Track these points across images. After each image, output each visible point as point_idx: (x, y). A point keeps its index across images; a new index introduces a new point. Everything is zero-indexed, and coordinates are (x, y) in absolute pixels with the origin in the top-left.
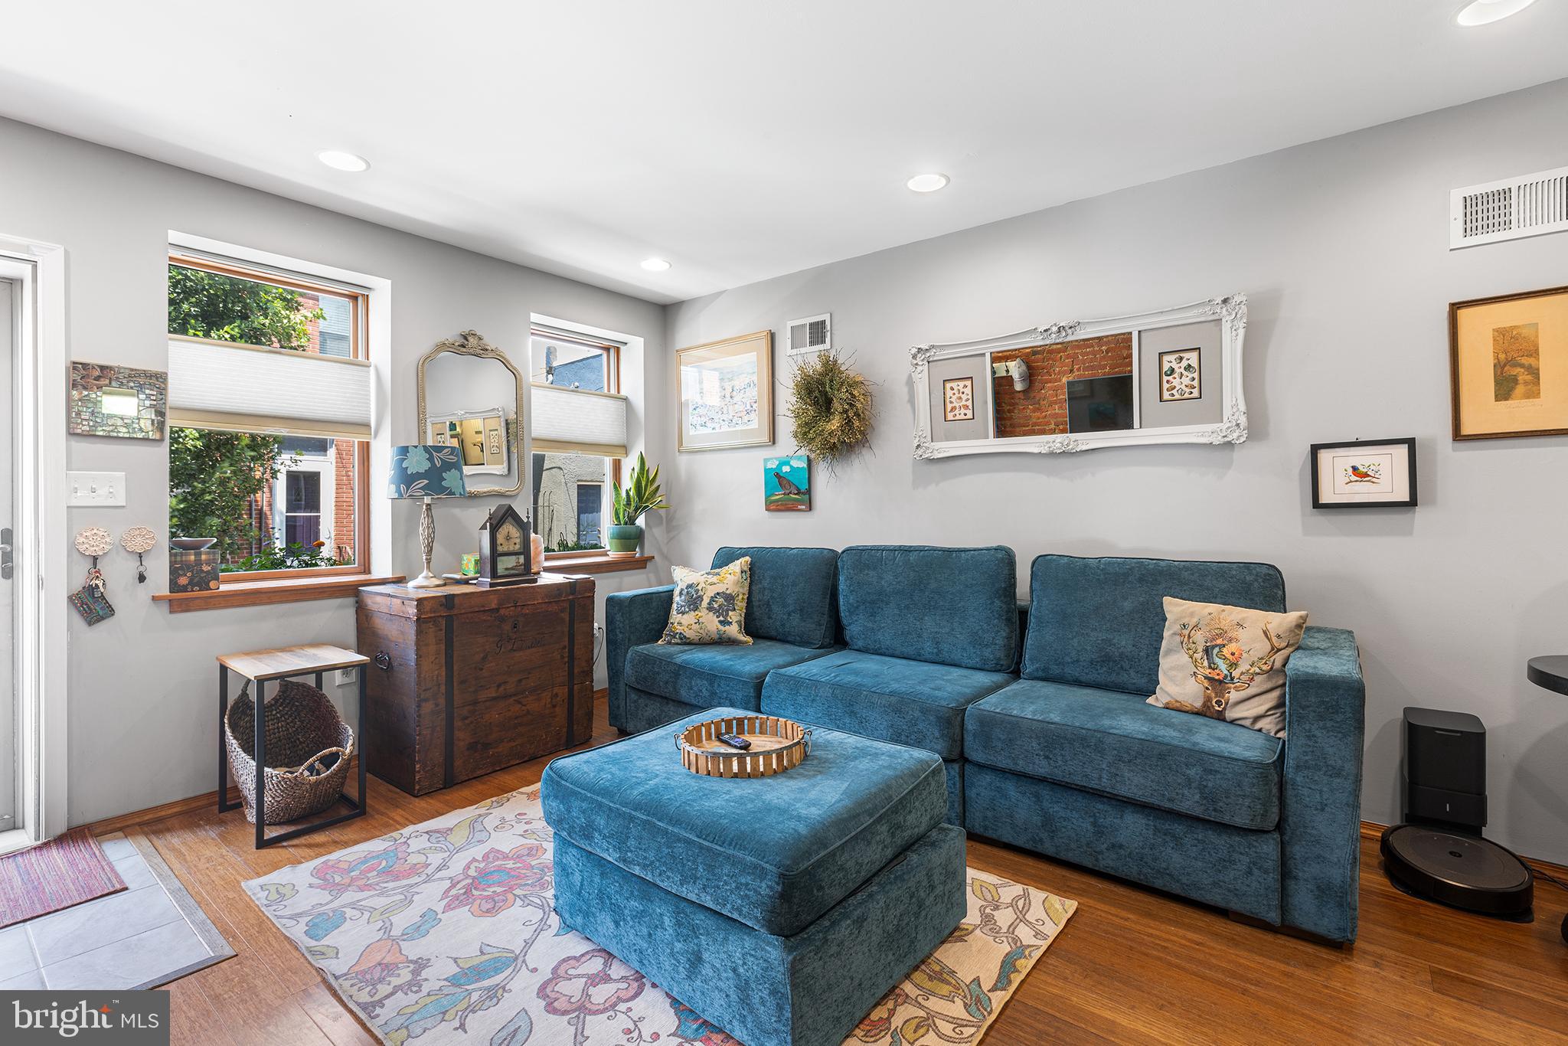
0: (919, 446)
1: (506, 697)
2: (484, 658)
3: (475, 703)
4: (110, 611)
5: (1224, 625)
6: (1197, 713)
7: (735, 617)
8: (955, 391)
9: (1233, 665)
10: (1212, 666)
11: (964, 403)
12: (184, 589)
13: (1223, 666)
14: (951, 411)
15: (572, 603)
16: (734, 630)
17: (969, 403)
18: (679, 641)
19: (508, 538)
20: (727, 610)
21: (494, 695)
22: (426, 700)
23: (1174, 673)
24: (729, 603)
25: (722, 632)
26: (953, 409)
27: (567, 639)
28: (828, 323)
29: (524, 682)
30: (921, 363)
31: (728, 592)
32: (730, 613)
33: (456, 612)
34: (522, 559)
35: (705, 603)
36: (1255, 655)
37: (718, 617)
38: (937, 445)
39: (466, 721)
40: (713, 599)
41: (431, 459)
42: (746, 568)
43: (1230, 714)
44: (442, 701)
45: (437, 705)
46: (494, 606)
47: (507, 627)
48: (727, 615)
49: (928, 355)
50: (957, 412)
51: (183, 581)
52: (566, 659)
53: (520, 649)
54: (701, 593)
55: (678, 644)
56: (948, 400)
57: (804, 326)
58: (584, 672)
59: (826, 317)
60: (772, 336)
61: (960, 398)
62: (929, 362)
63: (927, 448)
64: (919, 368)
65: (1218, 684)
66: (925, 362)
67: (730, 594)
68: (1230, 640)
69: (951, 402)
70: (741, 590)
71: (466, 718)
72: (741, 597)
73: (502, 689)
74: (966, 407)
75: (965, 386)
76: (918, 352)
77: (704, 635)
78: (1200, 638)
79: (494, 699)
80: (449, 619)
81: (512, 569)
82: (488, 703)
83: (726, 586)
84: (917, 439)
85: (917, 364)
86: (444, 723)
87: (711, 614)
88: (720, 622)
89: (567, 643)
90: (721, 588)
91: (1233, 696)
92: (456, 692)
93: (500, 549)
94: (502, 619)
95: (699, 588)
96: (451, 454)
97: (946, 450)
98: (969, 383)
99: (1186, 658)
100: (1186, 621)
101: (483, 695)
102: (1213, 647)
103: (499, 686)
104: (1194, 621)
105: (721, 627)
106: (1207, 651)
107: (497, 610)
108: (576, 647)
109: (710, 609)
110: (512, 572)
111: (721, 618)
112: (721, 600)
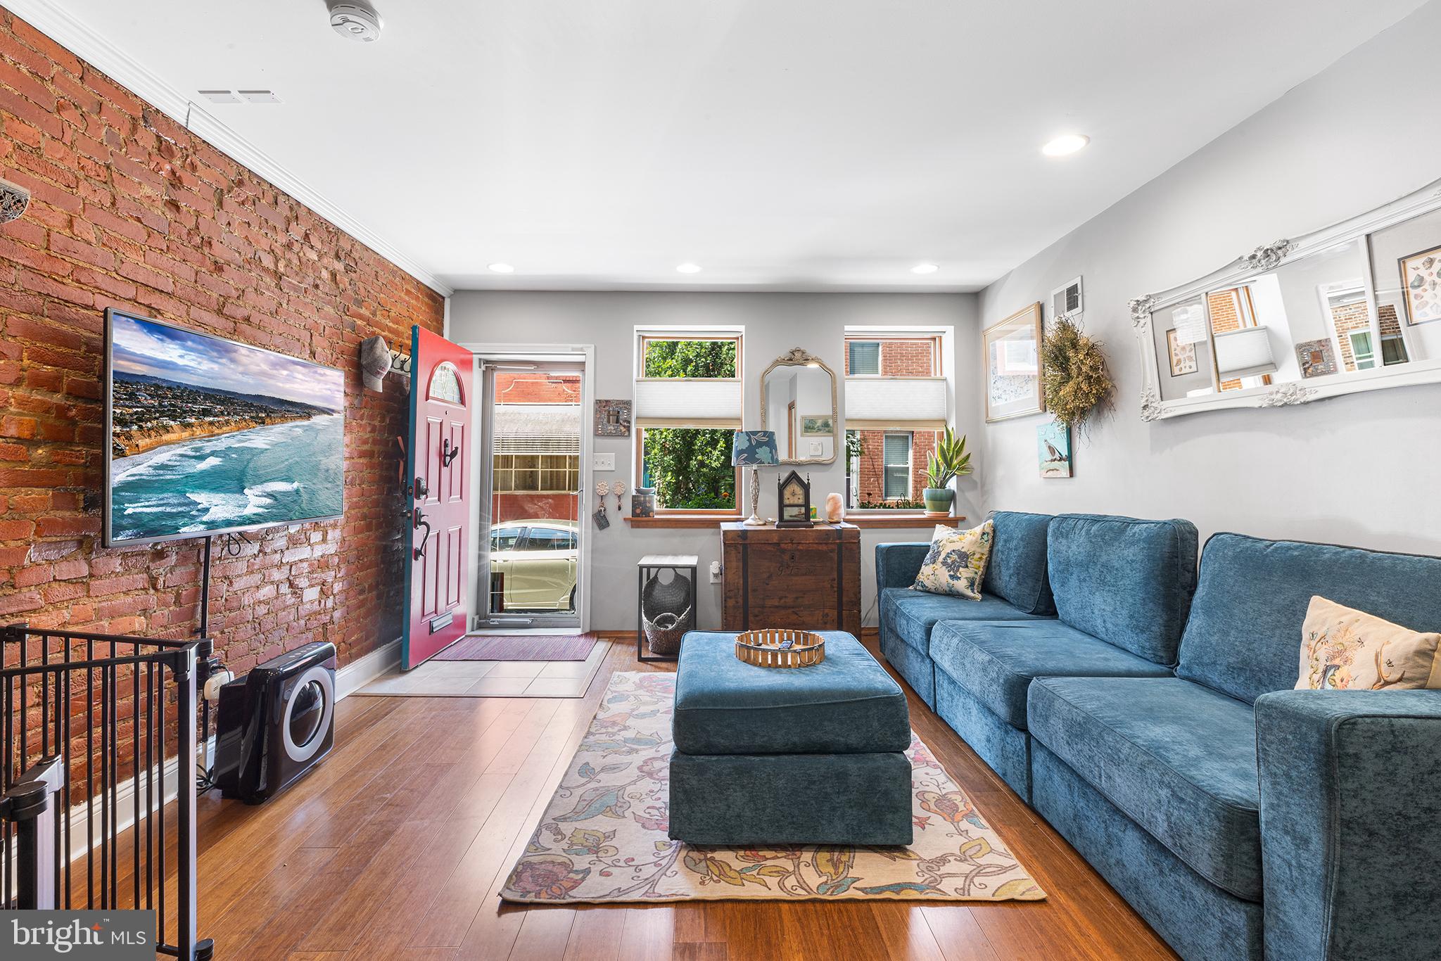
0: (1145, 407)
1: (785, 608)
2: (770, 577)
3: (763, 607)
4: (607, 524)
5: (1348, 639)
7: (964, 573)
12: (638, 515)
14: (1177, 365)
15: (840, 546)
16: (961, 585)
18: (921, 589)
19: (794, 494)
20: (959, 566)
21: (777, 604)
22: (730, 598)
24: (962, 560)
25: (951, 585)
27: (836, 573)
28: (1079, 287)
29: (800, 600)
30: (1142, 316)
31: (963, 550)
32: (961, 569)
33: (748, 542)
34: (803, 510)
35: (941, 559)
37: (949, 571)
38: (1166, 404)
39: (757, 618)
40: (948, 555)
41: (750, 440)
42: (987, 530)
44: (740, 600)
45: (737, 602)
46: (775, 541)
47: (786, 557)
48: (958, 570)
49: (1147, 306)
51: (638, 511)
52: (836, 589)
53: (796, 575)
54: (941, 549)
55: (920, 591)
57: (1063, 292)
58: (852, 602)
59: (1078, 281)
60: (1041, 308)
62: (1152, 313)
63: (1156, 408)
64: (1142, 321)
66: (1147, 314)
67: (964, 553)
68: (1346, 660)
70: (979, 550)
71: (757, 616)
72: (977, 556)
73: (783, 601)
76: (1138, 305)
77: (938, 586)
78: (1323, 654)
79: (776, 607)
80: (745, 546)
81: (795, 516)
82: (771, 609)
83: (962, 545)
84: (1145, 399)
85: (1138, 318)
86: (742, 615)
87: (944, 567)
88: (950, 576)
89: (836, 576)
90: (957, 546)
92: (750, 597)
93: (786, 502)
94: (783, 551)
95: (941, 544)
96: (764, 436)
97: (1173, 409)
100: (1315, 629)
101: (769, 603)
102: (1331, 668)
103: (780, 599)
104: (1323, 630)
105: (950, 581)
106: (1325, 672)
107: (778, 544)
108: (844, 581)
109: (944, 563)
110: (796, 518)
111: (952, 573)
112: (955, 557)
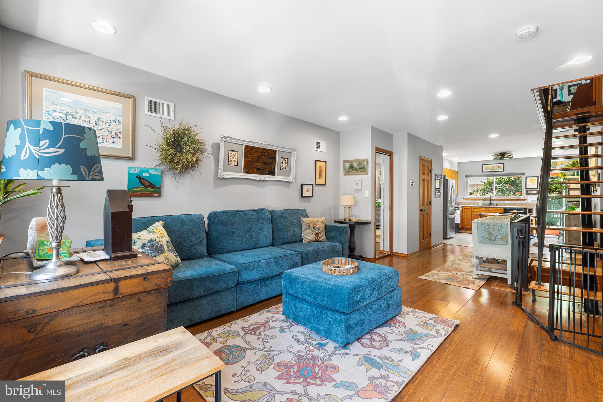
0: (221, 172)
5: (315, 222)
6: (314, 242)
8: (232, 155)
9: (319, 230)
10: (315, 231)
11: (234, 159)
13: (317, 230)
17: (236, 160)
23: (308, 234)
26: (231, 161)
36: (322, 227)
38: (225, 173)
43: (320, 240)
50: (232, 162)
56: (229, 157)
61: (233, 157)
62: (226, 142)
63: (223, 174)
64: (222, 143)
65: (317, 234)
66: (224, 142)
68: (317, 225)
69: (230, 158)
74: (235, 161)
75: (235, 154)
76: (223, 137)
78: (311, 225)
84: (220, 170)
91: (320, 236)
97: (229, 175)
98: (236, 153)
99: (310, 230)
100: (308, 222)
102: (314, 227)
104: (309, 222)
106: (313, 228)
